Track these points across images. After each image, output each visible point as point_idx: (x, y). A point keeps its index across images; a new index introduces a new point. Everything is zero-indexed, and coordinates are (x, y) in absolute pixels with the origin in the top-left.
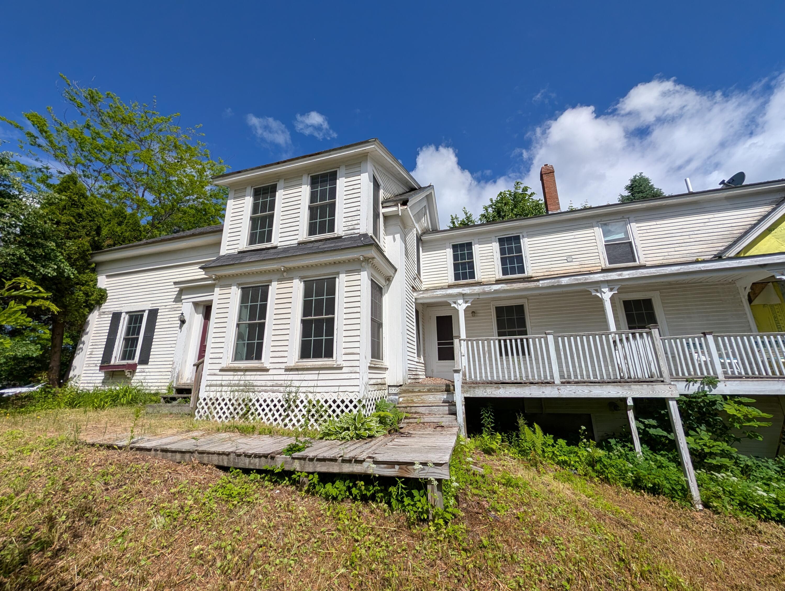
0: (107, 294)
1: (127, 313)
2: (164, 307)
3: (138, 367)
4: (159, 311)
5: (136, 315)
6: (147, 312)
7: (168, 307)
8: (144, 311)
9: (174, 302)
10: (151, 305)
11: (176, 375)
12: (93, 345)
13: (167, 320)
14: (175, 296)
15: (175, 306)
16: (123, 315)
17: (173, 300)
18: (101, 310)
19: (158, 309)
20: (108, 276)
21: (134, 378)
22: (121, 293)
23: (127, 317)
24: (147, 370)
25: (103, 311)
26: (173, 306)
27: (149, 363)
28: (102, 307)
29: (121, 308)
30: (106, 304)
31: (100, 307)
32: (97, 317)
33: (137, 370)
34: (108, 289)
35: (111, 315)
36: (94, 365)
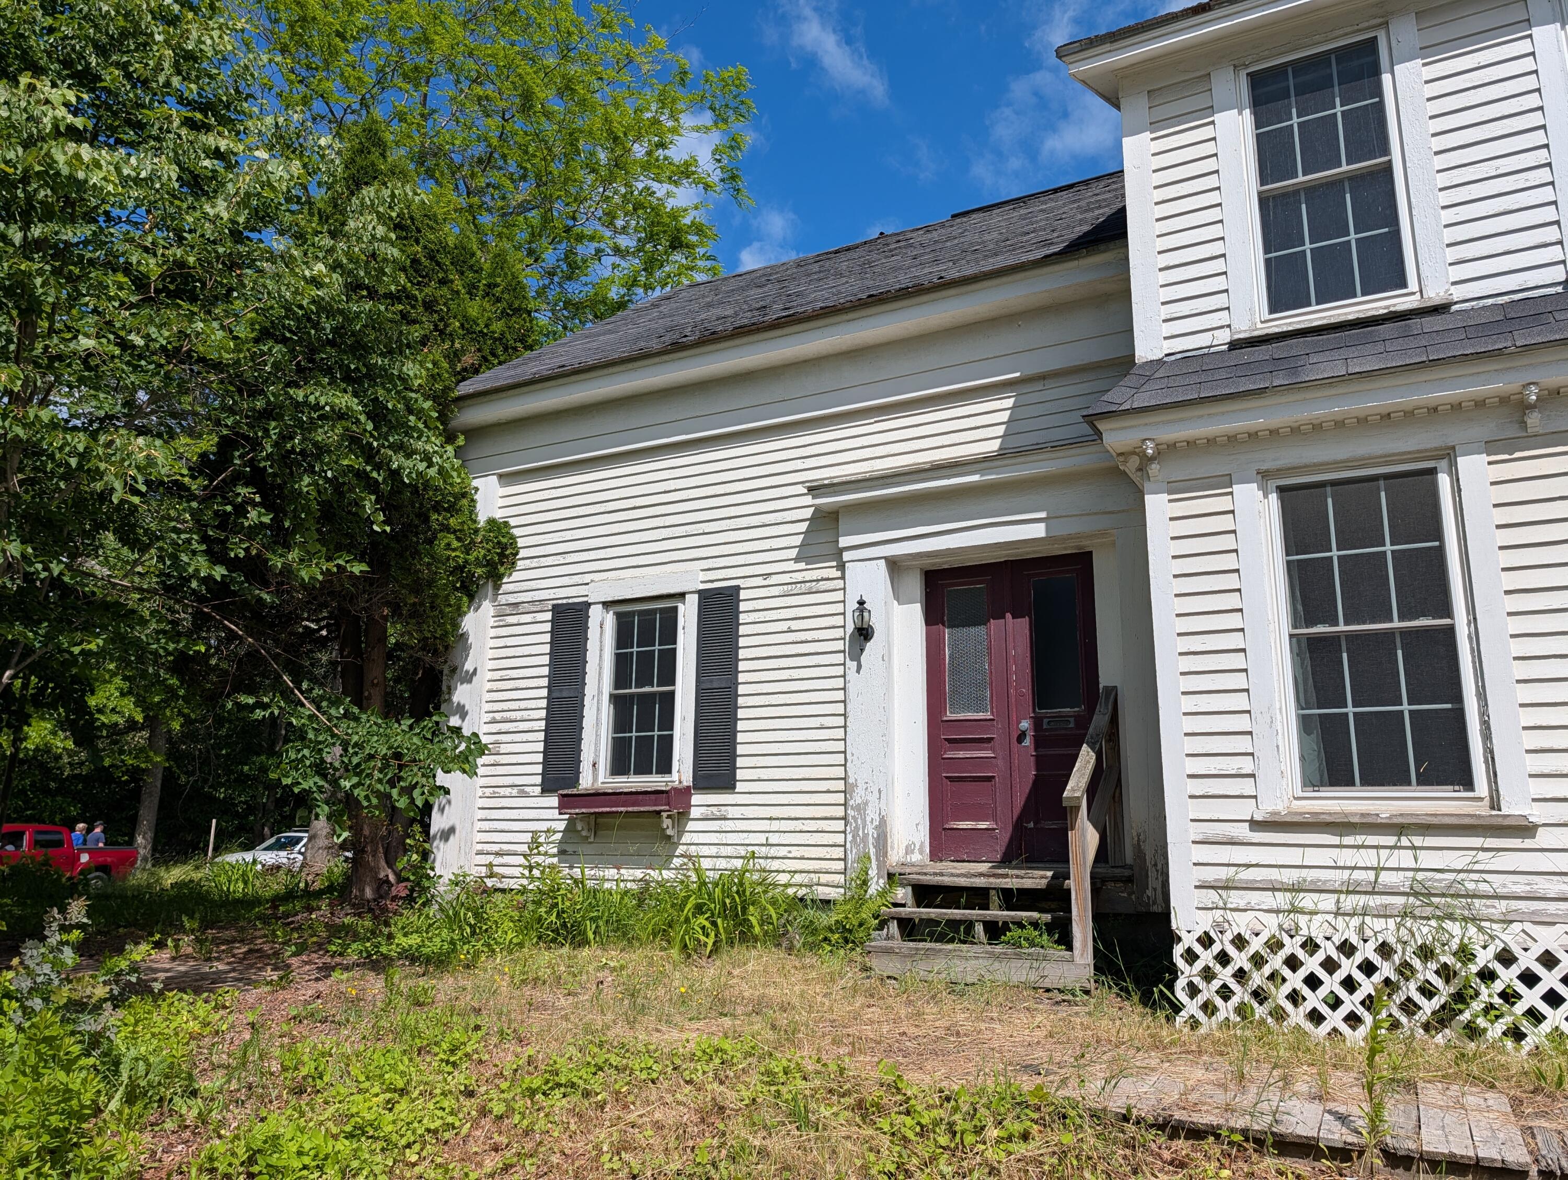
0: (513, 538)
1: (607, 605)
2: (759, 581)
3: (696, 799)
4: (743, 595)
5: (641, 613)
6: (692, 601)
7: (774, 580)
8: (682, 596)
9: (797, 560)
10: (703, 576)
11: (871, 830)
12: (494, 721)
13: (784, 626)
14: (798, 540)
15: (809, 575)
16: (596, 614)
17: (793, 553)
18: (502, 599)
19: (737, 589)
20: (506, 479)
21: (686, 838)
22: (568, 535)
23: (610, 620)
24: (732, 812)
25: (512, 599)
26: (798, 577)
27: (740, 787)
28: (504, 588)
29: (582, 590)
30: (516, 576)
31: (497, 587)
32: (492, 621)
33: (695, 812)
34: (513, 522)
35: (548, 616)
36: (515, 792)
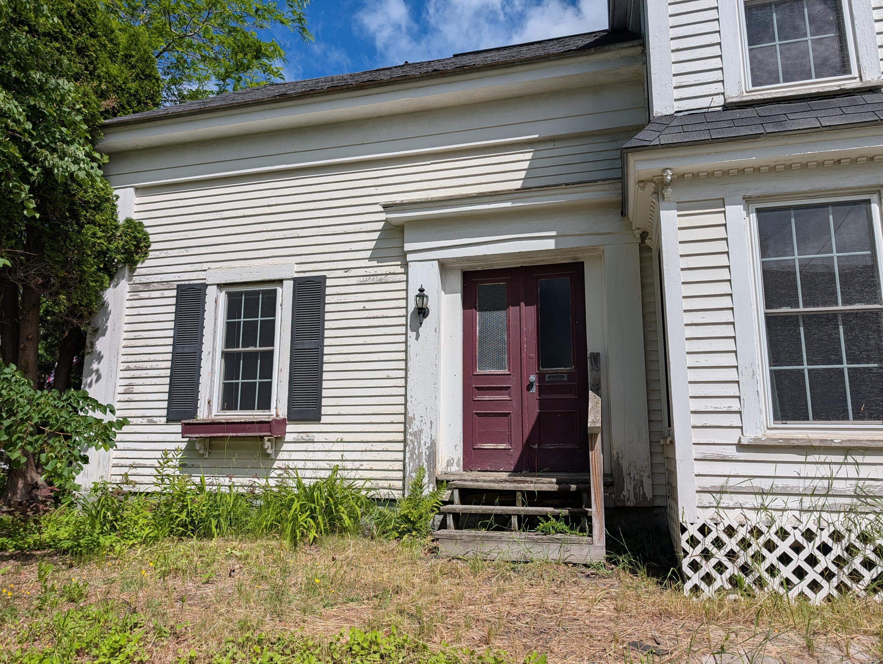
0: (147, 235)
1: (220, 286)
2: (341, 273)
3: (290, 428)
4: (328, 282)
5: (247, 293)
6: (289, 285)
7: (353, 273)
8: (280, 282)
9: (370, 259)
10: (297, 268)
11: (424, 450)
12: (128, 369)
13: (360, 306)
14: (372, 245)
15: (379, 271)
16: (211, 292)
17: (368, 254)
18: (136, 279)
19: (325, 278)
20: (140, 191)
21: (281, 456)
22: (191, 234)
23: (223, 298)
24: (318, 437)
25: (144, 279)
26: (372, 271)
27: (324, 419)
28: (138, 271)
29: (201, 275)
30: (148, 263)
31: (132, 270)
32: (128, 296)
33: (288, 437)
34: (146, 223)
35: (174, 293)
36: (145, 421)
